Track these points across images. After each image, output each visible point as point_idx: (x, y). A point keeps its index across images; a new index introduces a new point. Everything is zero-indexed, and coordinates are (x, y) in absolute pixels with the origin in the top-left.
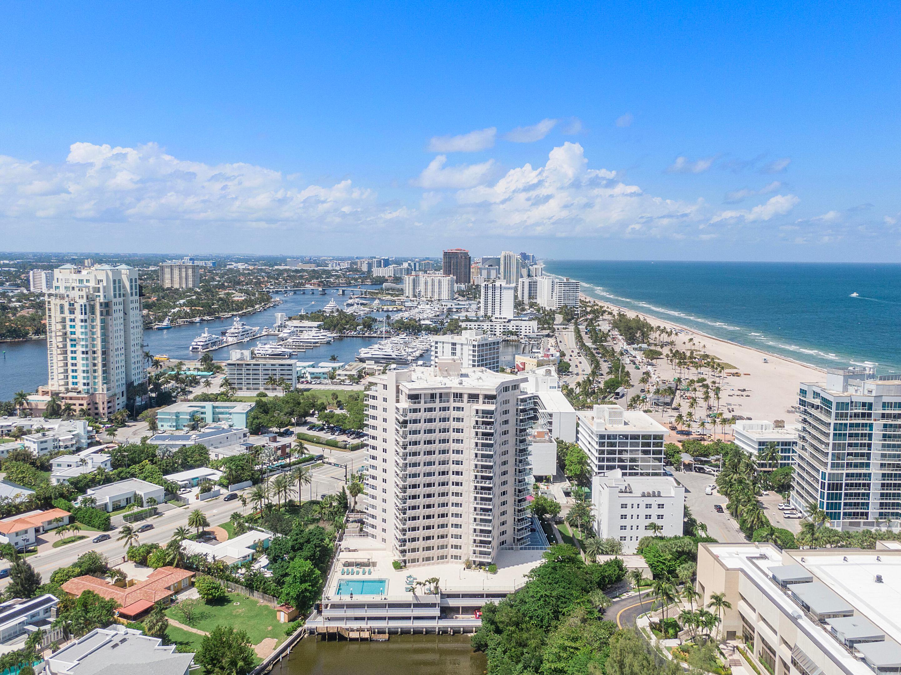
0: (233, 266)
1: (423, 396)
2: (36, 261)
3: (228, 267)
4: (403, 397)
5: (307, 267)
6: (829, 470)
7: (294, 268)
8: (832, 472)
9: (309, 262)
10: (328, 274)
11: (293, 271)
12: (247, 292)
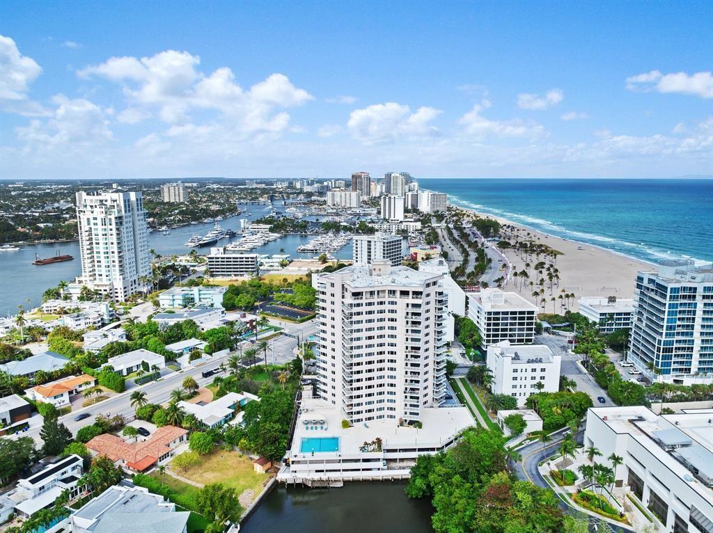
0: (211, 186)
1: (364, 293)
2: (82, 185)
3: (207, 187)
4: (348, 295)
5: (259, 186)
6: (663, 339)
7: (251, 187)
8: (666, 339)
9: (261, 183)
10: (274, 191)
11: (250, 189)
12: (220, 204)
